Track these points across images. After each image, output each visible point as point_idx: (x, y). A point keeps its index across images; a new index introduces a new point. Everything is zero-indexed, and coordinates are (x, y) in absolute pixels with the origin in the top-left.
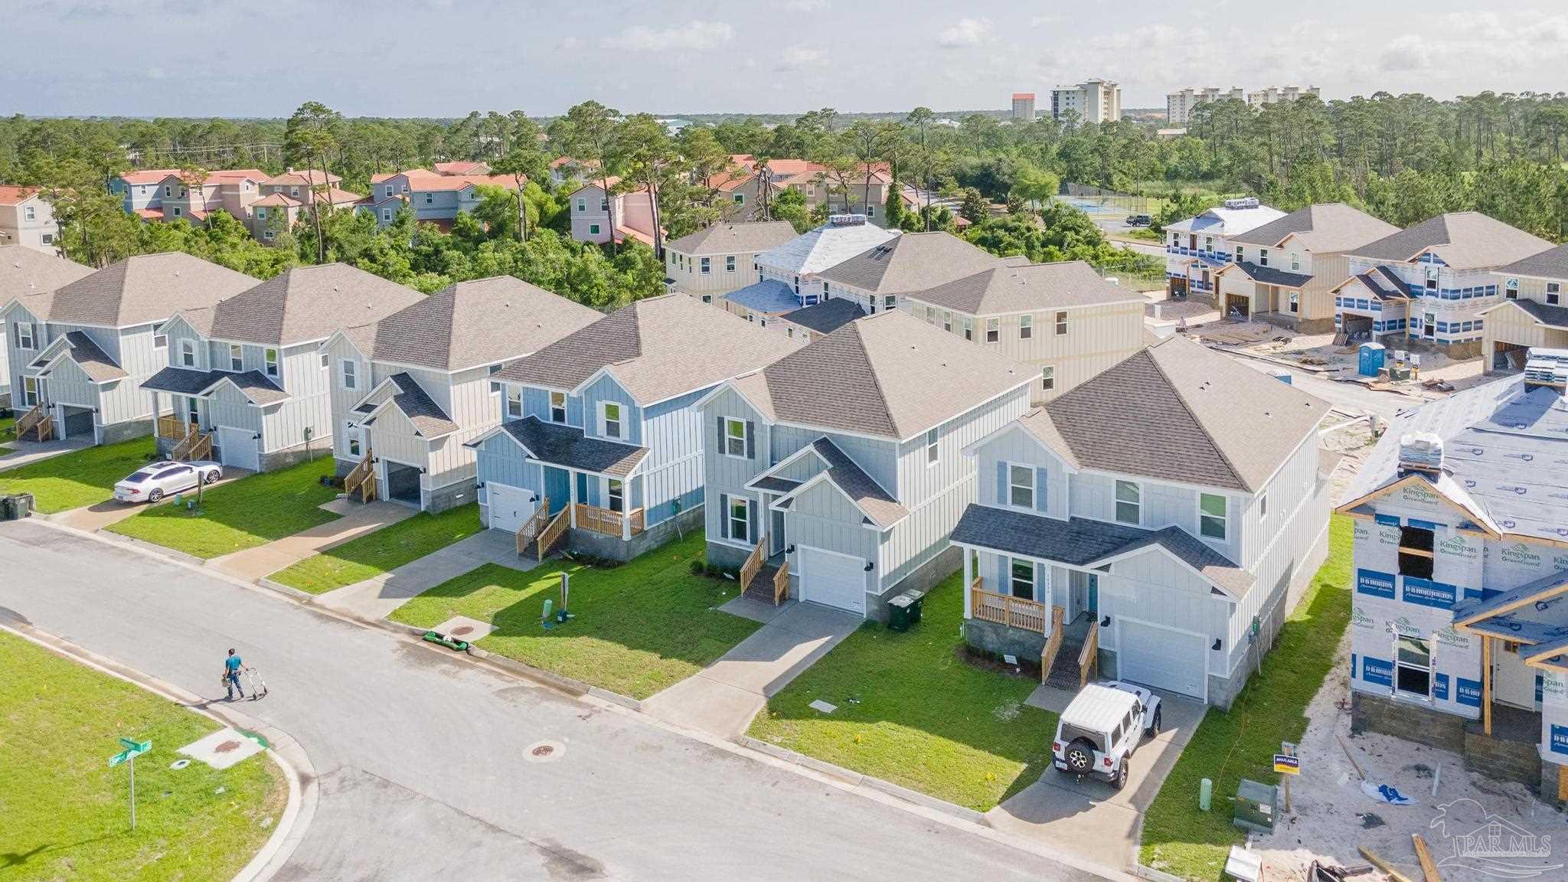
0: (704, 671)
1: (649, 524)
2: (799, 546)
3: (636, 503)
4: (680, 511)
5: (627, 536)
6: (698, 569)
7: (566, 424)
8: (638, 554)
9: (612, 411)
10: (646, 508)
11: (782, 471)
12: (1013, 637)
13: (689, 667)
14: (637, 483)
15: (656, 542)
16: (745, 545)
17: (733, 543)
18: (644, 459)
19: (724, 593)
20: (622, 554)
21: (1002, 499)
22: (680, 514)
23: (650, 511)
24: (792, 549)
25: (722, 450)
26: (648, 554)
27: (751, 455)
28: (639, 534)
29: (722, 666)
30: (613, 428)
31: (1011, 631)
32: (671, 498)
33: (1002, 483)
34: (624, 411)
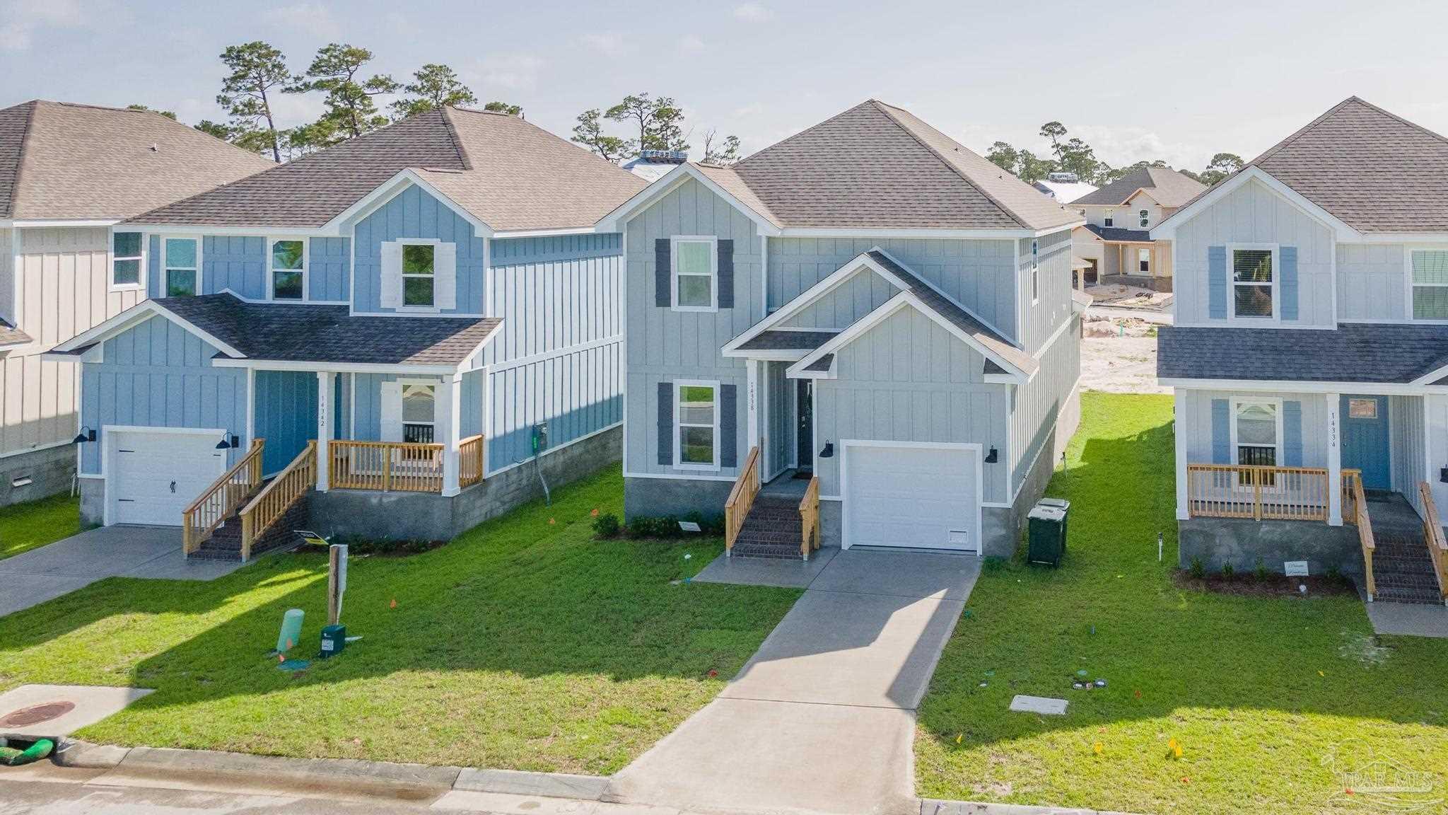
0: (730, 688)
1: (492, 469)
2: (843, 444)
3: (471, 423)
4: (544, 448)
5: (450, 489)
6: (608, 529)
7: (305, 300)
8: (470, 524)
9: (419, 257)
10: (488, 435)
11: (797, 317)
12: (1269, 537)
13: (693, 685)
14: (472, 383)
15: (504, 503)
16: (710, 472)
17: (682, 472)
18: (486, 341)
19: (688, 556)
20: (438, 523)
21: (1217, 309)
22: (543, 454)
23: (494, 441)
24: (829, 451)
25: (663, 298)
26: (489, 525)
27: (726, 299)
28: (474, 485)
29: (761, 669)
30: (418, 291)
31: (1264, 528)
32: (530, 422)
33: (1216, 282)
34: (445, 256)
